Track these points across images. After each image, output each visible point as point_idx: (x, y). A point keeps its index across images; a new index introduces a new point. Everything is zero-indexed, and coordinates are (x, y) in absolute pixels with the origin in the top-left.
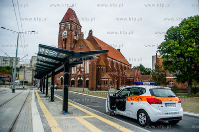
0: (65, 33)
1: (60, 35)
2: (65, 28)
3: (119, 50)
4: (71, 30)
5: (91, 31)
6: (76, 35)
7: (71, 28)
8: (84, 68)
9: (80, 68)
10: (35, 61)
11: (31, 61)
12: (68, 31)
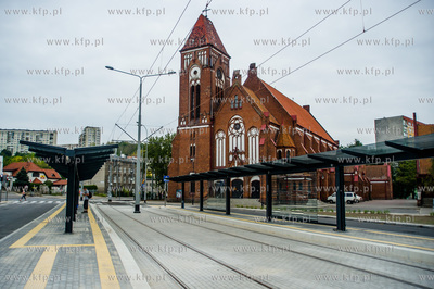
0: (196, 72)
1: (184, 78)
2: (194, 61)
3: (307, 108)
4: (209, 66)
5: (253, 66)
6: (220, 78)
7: (209, 61)
8: (246, 153)
9: (236, 152)
10: (92, 138)
11: (83, 138)
12: (203, 68)
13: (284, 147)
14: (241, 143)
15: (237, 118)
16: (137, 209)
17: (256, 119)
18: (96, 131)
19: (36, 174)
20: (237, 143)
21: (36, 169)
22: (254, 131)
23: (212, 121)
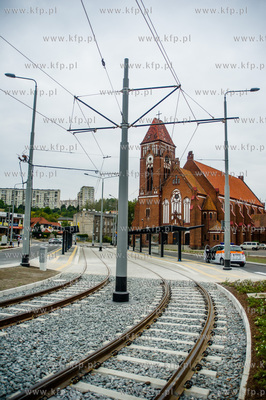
0: (150, 159)
1: (143, 163)
2: (149, 151)
3: (241, 178)
4: (159, 155)
5: (190, 153)
6: (168, 162)
7: (159, 152)
8: (182, 214)
9: (176, 214)
10: (87, 196)
11: (80, 196)
12: (155, 156)
13: (208, 211)
14: (178, 207)
15: (177, 191)
16: (101, 249)
17: (189, 192)
18: (91, 190)
19: (46, 226)
20: (177, 208)
21: (46, 222)
22: (187, 200)
23: (161, 193)
